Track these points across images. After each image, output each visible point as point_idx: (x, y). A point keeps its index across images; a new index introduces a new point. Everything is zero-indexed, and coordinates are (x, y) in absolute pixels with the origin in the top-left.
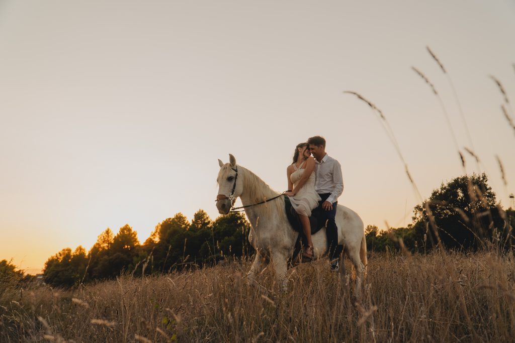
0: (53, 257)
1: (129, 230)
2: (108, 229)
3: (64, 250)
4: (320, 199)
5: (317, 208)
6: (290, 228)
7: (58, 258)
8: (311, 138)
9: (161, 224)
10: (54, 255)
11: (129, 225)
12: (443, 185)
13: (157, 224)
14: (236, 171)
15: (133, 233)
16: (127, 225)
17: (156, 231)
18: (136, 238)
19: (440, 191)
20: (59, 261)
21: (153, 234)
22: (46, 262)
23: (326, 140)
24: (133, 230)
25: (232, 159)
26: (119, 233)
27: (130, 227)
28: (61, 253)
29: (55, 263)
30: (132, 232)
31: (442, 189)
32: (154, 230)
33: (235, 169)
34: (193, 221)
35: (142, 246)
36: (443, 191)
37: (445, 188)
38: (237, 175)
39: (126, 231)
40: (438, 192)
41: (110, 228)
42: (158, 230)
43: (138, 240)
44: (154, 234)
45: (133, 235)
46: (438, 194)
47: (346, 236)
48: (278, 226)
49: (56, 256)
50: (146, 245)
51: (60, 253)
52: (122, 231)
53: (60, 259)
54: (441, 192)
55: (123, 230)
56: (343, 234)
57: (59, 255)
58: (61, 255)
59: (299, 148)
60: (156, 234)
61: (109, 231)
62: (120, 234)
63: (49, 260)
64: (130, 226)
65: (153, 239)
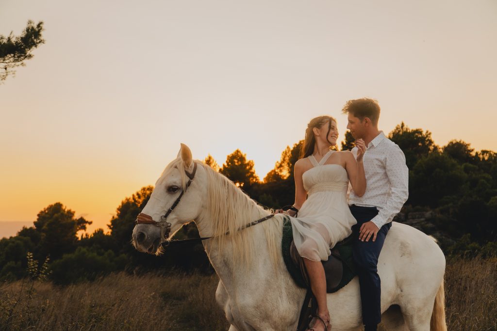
0: (128, 200)
1: (242, 159)
2: (210, 158)
3: (144, 189)
4: (354, 221)
5: (345, 239)
6: (291, 282)
7: (135, 201)
9: (292, 149)
10: (130, 196)
11: (241, 152)
13: (284, 149)
15: (248, 164)
16: (238, 151)
17: (284, 160)
18: (252, 171)
20: (137, 206)
21: (278, 165)
22: (118, 207)
24: (248, 159)
26: (226, 164)
27: (243, 155)
28: (140, 193)
29: (132, 209)
30: (247, 162)
32: (280, 160)
34: (342, 143)
35: (263, 185)
39: (236, 161)
41: (211, 155)
42: (287, 158)
43: (256, 174)
44: (281, 166)
45: (248, 168)
47: (405, 288)
48: (268, 282)
49: (134, 199)
50: (268, 184)
51: (138, 194)
52: (230, 162)
53: (139, 202)
55: (231, 159)
56: (399, 284)
57: (137, 196)
58: (139, 197)
59: (315, 130)
60: (283, 164)
61: (211, 161)
62: (228, 165)
63: (123, 203)
64: (243, 152)
65: (280, 174)
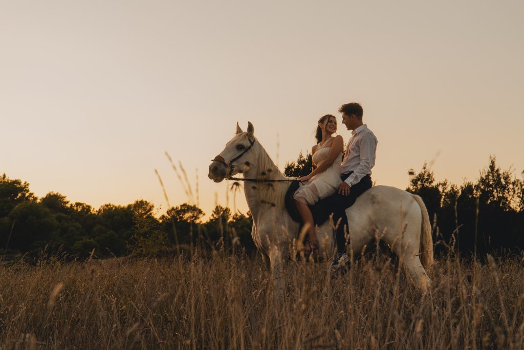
8: (345, 105)
12: (301, 157)
14: (252, 144)
19: (296, 164)
23: (363, 108)
25: (251, 128)
31: (300, 162)
33: (252, 141)
36: (300, 166)
37: (303, 162)
38: (250, 148)
40: (293, 167)
46: (293, 170)
54: (298, 167)
